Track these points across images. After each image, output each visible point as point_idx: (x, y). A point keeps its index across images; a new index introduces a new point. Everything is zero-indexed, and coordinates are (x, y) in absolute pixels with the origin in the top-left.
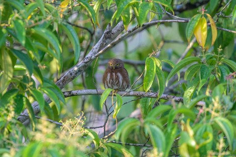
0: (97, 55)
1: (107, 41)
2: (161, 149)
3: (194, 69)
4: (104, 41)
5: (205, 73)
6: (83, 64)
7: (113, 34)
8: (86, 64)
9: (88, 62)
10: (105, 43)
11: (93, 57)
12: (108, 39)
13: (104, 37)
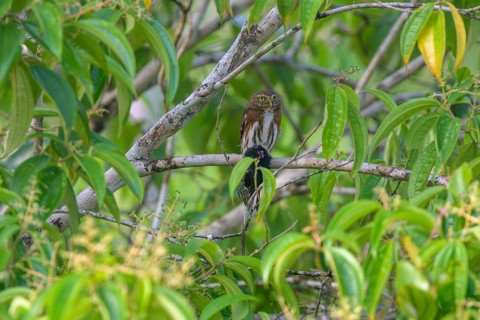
0: (225, 79)
1: (247, 49)
2: (355, 300)
3: (424, 124)
4: (241, 49)
5: (447, 135)
6: (197, 98)
7: (260, 32)
8: (204, 100)
9: (207, 94)
10: (243, 54)
11: (218, 84)
12: (250, 45)
13: (240, 41)
